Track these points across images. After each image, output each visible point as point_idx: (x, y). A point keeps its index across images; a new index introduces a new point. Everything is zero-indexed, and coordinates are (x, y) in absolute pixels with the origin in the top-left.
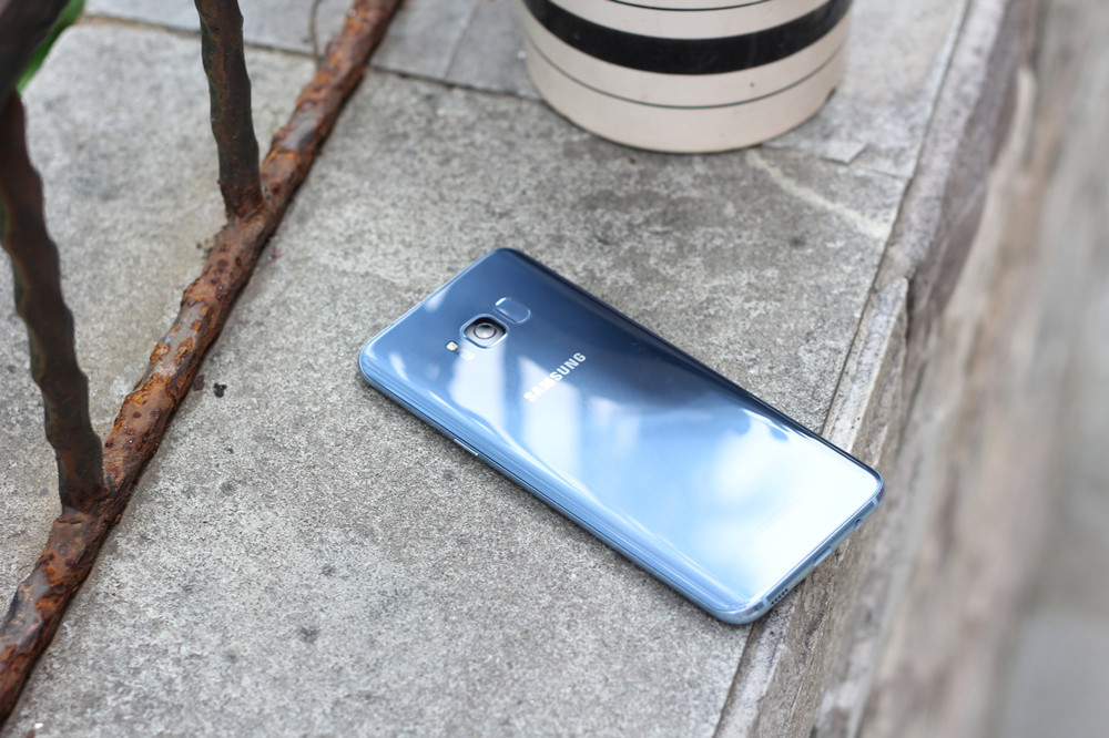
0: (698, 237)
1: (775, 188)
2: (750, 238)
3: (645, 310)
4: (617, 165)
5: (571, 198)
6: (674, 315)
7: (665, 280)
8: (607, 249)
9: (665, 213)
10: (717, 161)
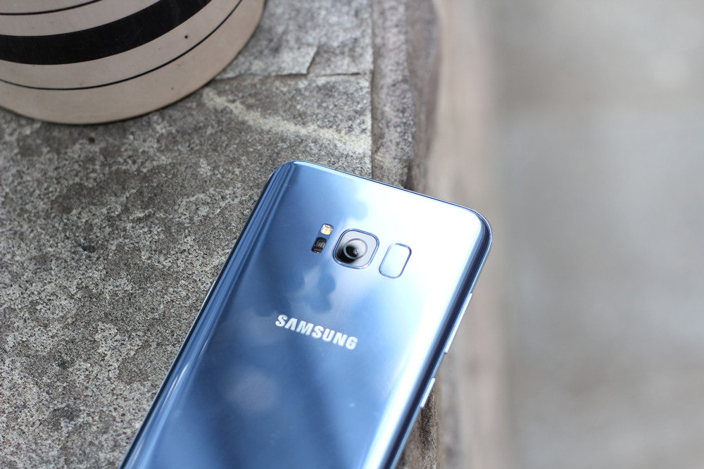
0: (182, 213)
1: (242, 127)
2: (234, 196)
3: (154, 319)
4: (77, 150)
5: (41, 205)
6: (185, 316)
7: (164, 275)
8: (94, 255)
9: (141, 193)
10: (175, 113)
